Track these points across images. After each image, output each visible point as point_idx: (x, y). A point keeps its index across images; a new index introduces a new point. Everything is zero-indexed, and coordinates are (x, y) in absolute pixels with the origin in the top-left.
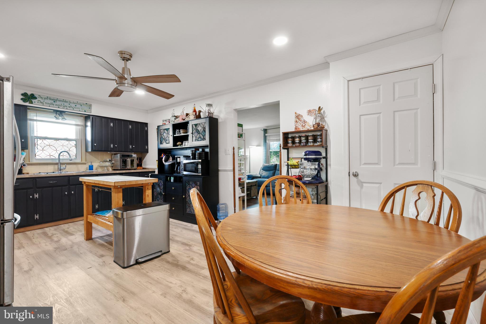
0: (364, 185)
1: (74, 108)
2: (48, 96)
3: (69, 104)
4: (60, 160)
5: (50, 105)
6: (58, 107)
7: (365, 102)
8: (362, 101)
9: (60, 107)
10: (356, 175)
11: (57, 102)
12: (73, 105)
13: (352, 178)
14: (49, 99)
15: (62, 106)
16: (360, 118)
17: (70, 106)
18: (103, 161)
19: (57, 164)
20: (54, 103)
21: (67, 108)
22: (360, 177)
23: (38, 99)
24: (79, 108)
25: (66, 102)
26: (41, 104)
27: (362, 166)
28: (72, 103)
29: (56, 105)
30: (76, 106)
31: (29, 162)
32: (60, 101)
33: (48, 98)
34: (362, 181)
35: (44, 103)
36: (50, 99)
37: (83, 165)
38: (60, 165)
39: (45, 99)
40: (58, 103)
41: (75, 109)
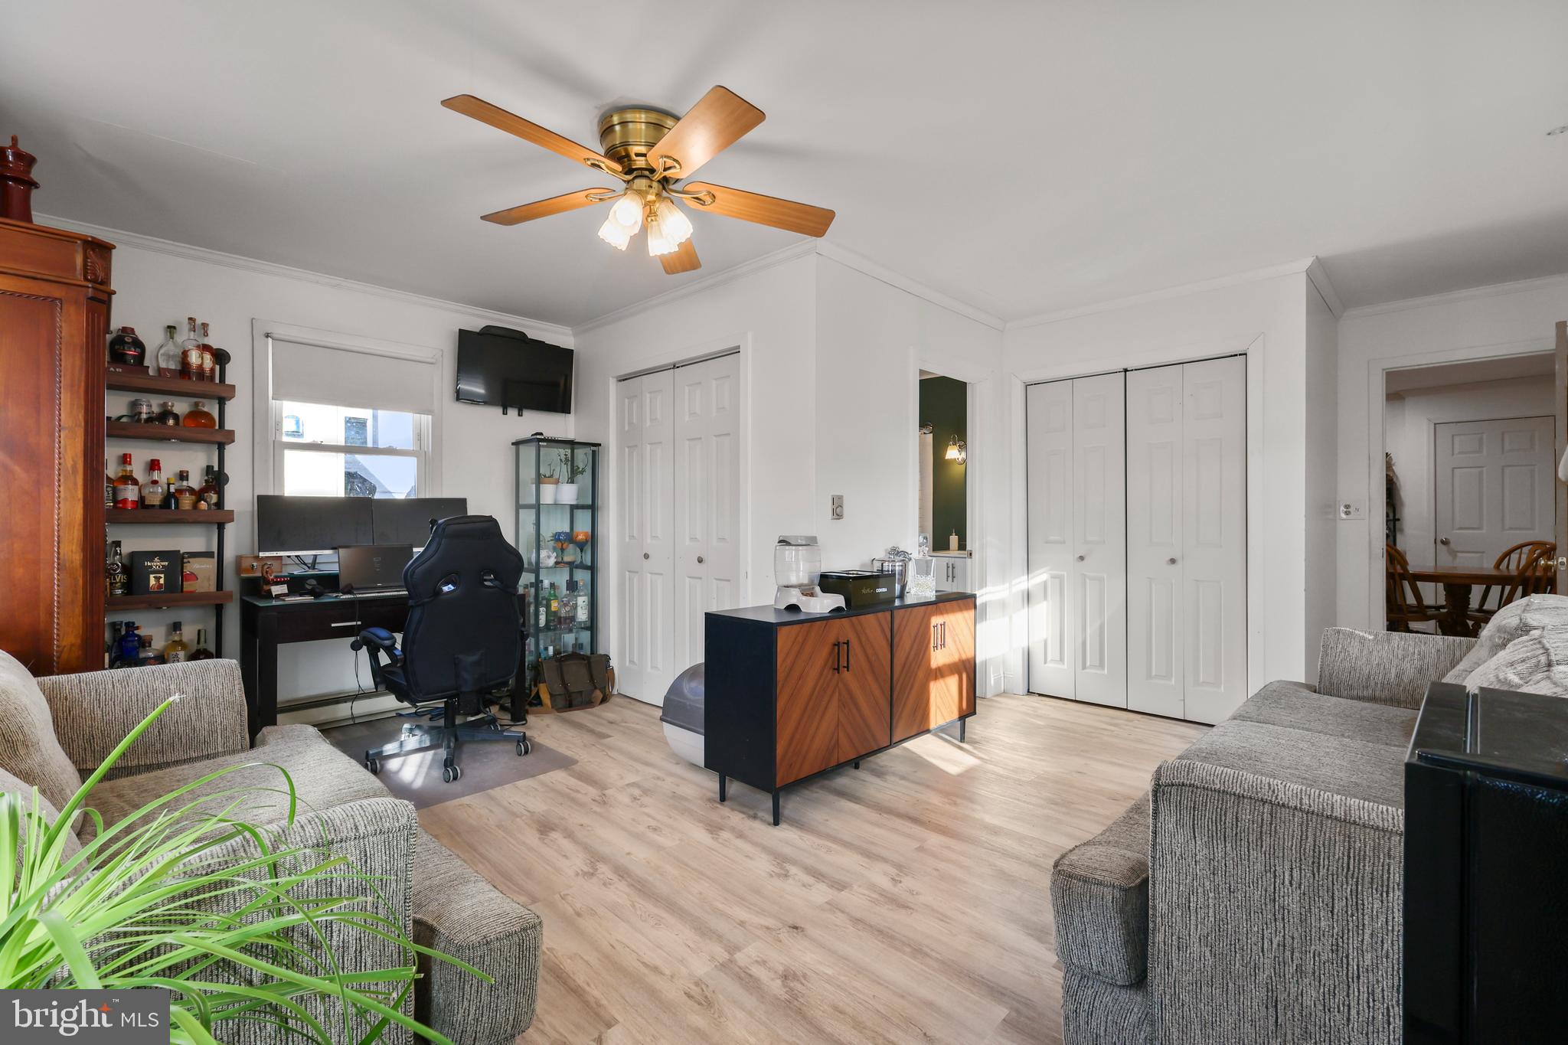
0: (1459, 555)
7: (1460, 453)
8: (1456, 451)
10: (1445, 543)
13: (1440, 546)
16: (1453, 471)
22: (1452, 545)
27: (1455, 531)
34: (1456, 550)
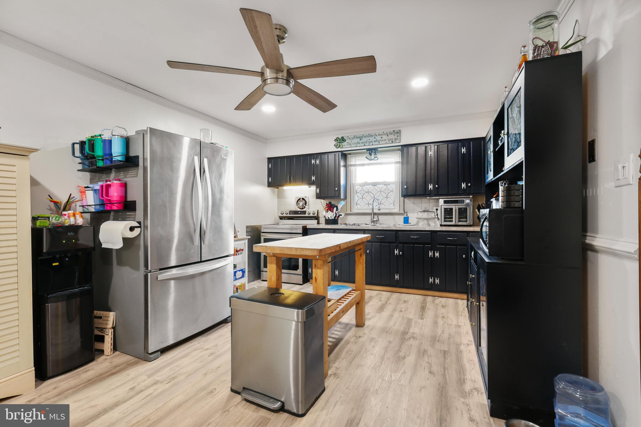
1: (379, 141)
2: (355, 134)
3: (375, 138)
4: (374, 210)
5: (356, 145)
6: (363, 145)
9: (366, 144)
11: (363, 138)
12: (379, 138)
14: (355, 138)
15: (368, 142)
17: (375, 140)
18: (423, 211)
19: (370, 214)
20: (360, 141)
21: (372, 143)
23: (347, 141)
24: (385, 140)
25: (371, 136)
26: (349, 146)
28: (378, 136)
29: (362, 143)
30: (382, 138)
31: (351, 211)
32: (365, 137)
33: (355, 136)
35: (352, 144)
36: (357, 138)
37: (401, 215)
38: (374, 216)
39: (353, 138)
40: (364, 140)
41: (381, 143)
